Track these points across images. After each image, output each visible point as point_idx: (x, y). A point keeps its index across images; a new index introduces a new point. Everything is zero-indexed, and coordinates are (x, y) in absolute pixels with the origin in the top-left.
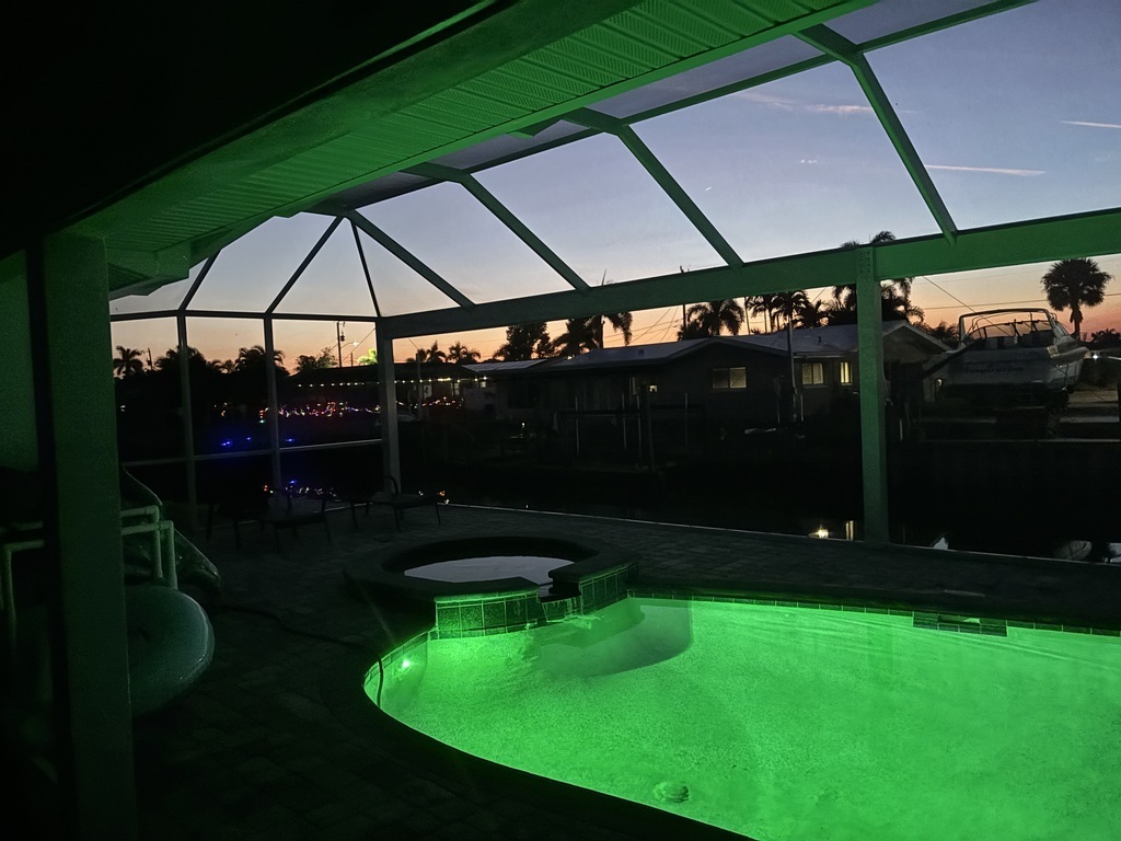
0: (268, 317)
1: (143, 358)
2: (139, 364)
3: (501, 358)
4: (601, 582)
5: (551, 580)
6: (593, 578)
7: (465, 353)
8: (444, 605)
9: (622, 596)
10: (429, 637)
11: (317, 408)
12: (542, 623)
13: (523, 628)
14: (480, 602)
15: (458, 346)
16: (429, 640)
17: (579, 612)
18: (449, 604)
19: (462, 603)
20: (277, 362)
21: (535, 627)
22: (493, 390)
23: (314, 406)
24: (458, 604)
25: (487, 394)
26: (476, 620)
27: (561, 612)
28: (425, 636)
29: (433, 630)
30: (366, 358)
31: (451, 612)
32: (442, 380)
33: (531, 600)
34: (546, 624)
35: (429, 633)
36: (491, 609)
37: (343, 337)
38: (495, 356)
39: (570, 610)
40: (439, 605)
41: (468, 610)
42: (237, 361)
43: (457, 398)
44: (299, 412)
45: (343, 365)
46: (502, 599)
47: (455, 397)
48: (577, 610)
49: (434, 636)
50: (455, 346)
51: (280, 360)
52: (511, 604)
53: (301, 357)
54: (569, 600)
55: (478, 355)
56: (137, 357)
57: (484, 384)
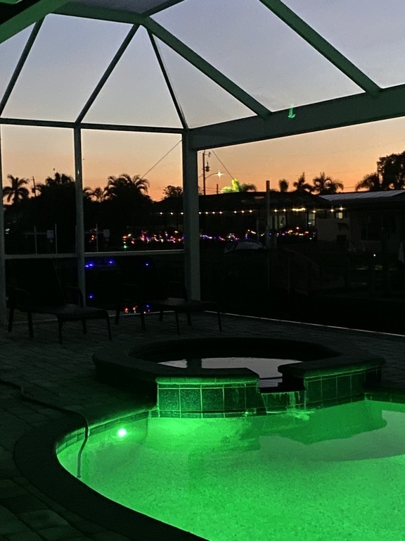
0: (77, 126)
1: (29, 186)
2: (25, 191)
3: (364, 189)
4: (330, 381)
5: (281, 375)
6: (323, 375)
7: (329, 185)
8: (165, 386)
9: (360, 397)
10: (150, 415)
11: (175, 235)
12: (261, 411)
13: (241, 415)
14: (199, 386)
15: (322, 177)
16: (150, 417)
17: (302, 407)
18: (169, 386)
19: (182, 386)
20: (142, 190)
21: (254, 415)
22: (347, 221)
23: (171, 233)
24: (177, 386)
25: (341, 224)
26: (195, 403)
27: (283, 404)
28: (146, 414)
29: (154, 410)
30: (229, 188)
31: (172, 393)
32: (297, 210)
33: (250, 389)
34: (265, 414)
35: (150, 411)
36: (211, 394)
37: (208, 167)
38: (358, 187)
39: (293, 404)
40: (161, 386)
41: (187, 393)
42: (106, 189)
43: (311, 229)
44: (158, 238)
45: (207, 194)
46: (221, 386)
47: (309, 228)
48: (300, 405)
49: (155, 414)
50: (319, 177)
51: (144, 188)
52: (229, 391)
53: (169, 187)
54: (292, 394)
55: (341, 186)
56: (24, 185)
57: (340, 215)
